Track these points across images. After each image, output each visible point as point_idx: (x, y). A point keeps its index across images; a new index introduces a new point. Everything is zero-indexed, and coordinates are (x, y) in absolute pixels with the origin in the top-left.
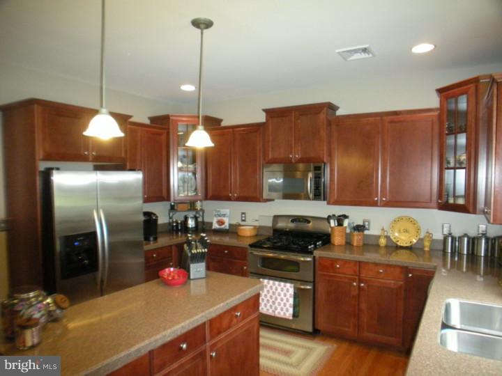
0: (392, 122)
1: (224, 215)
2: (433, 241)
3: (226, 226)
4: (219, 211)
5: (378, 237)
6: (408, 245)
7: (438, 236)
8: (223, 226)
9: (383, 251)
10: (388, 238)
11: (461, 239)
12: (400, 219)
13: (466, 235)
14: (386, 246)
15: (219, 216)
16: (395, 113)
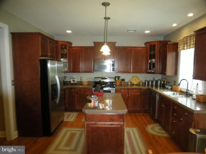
0: (134, 50)
1: (74, 78)
2: (142, 82)
3: (76, 82)
4: (72, 77)
5: (128, 82)
6: (136, 84)
7: (144, 81)
8: (75, 82)
9: (129, 86)
10: (131, 82)
11: (149, 81)
12: (134, 77)
13: (150, 80)
14: (130, 85)
15: (73, 78)
16: (135, 47)
